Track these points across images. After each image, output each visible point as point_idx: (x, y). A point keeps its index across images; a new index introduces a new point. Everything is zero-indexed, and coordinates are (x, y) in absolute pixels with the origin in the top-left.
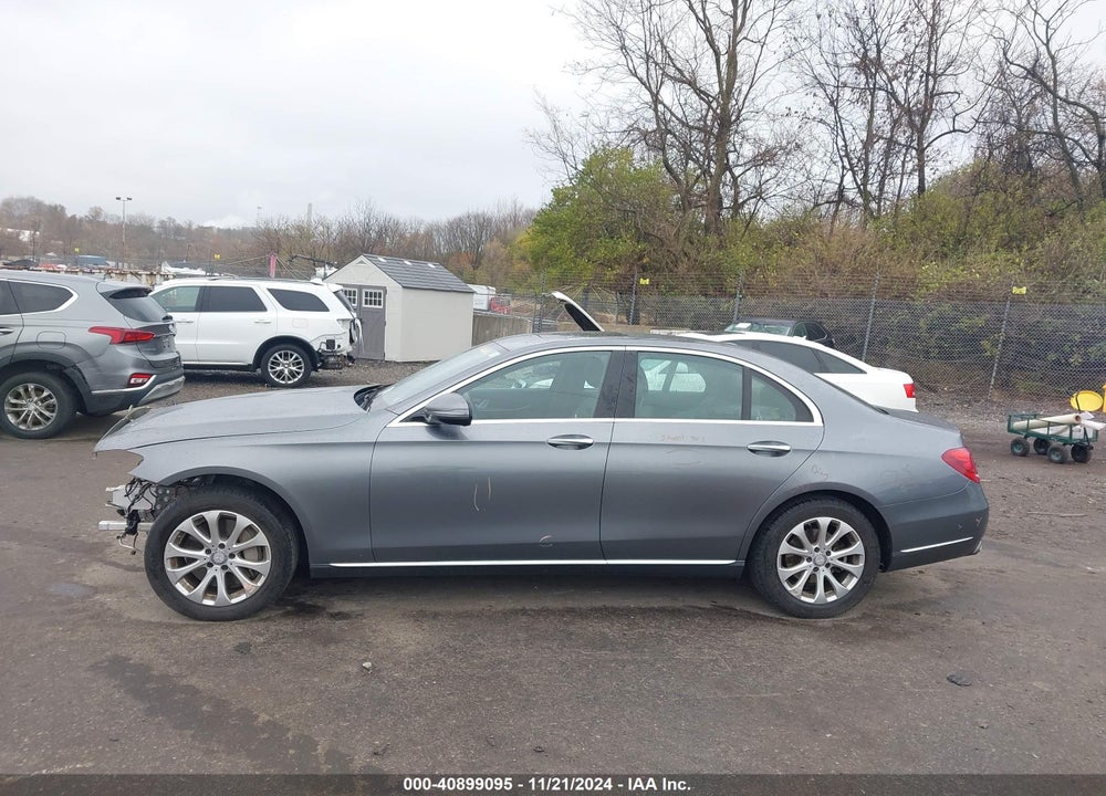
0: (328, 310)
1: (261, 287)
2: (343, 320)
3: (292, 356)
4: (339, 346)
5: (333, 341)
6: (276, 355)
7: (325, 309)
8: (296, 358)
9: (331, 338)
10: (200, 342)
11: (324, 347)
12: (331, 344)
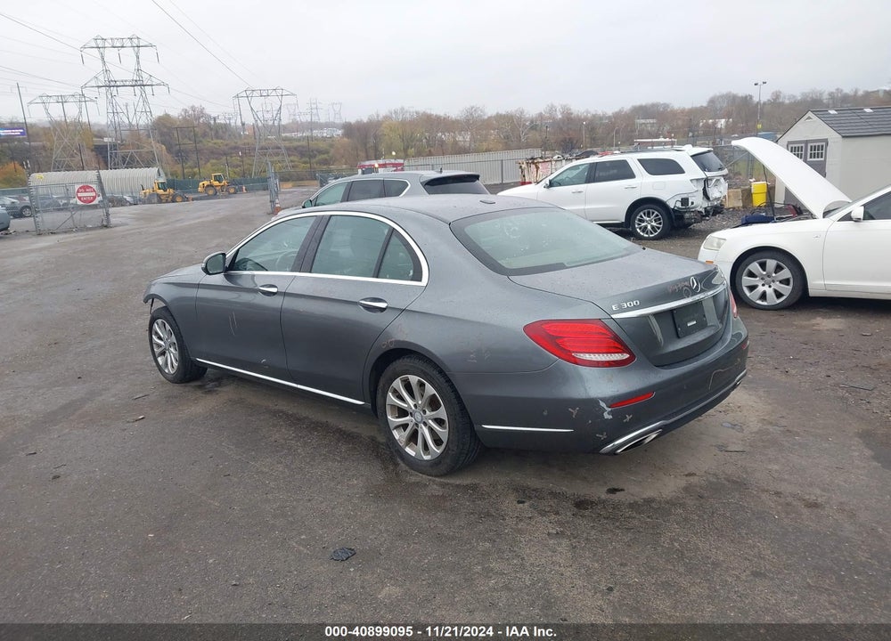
0: (683, 172)
1: (633, 159)
2: (697, 180)
3: (653, 213)
4: (692, 203)
5: (687, 199)
6: (642, 213)
7: (681, 171)
8: (657, 215)
9: (685, 196)
10: (587, 207)
11: (679, 205)
12: (685, 201)
